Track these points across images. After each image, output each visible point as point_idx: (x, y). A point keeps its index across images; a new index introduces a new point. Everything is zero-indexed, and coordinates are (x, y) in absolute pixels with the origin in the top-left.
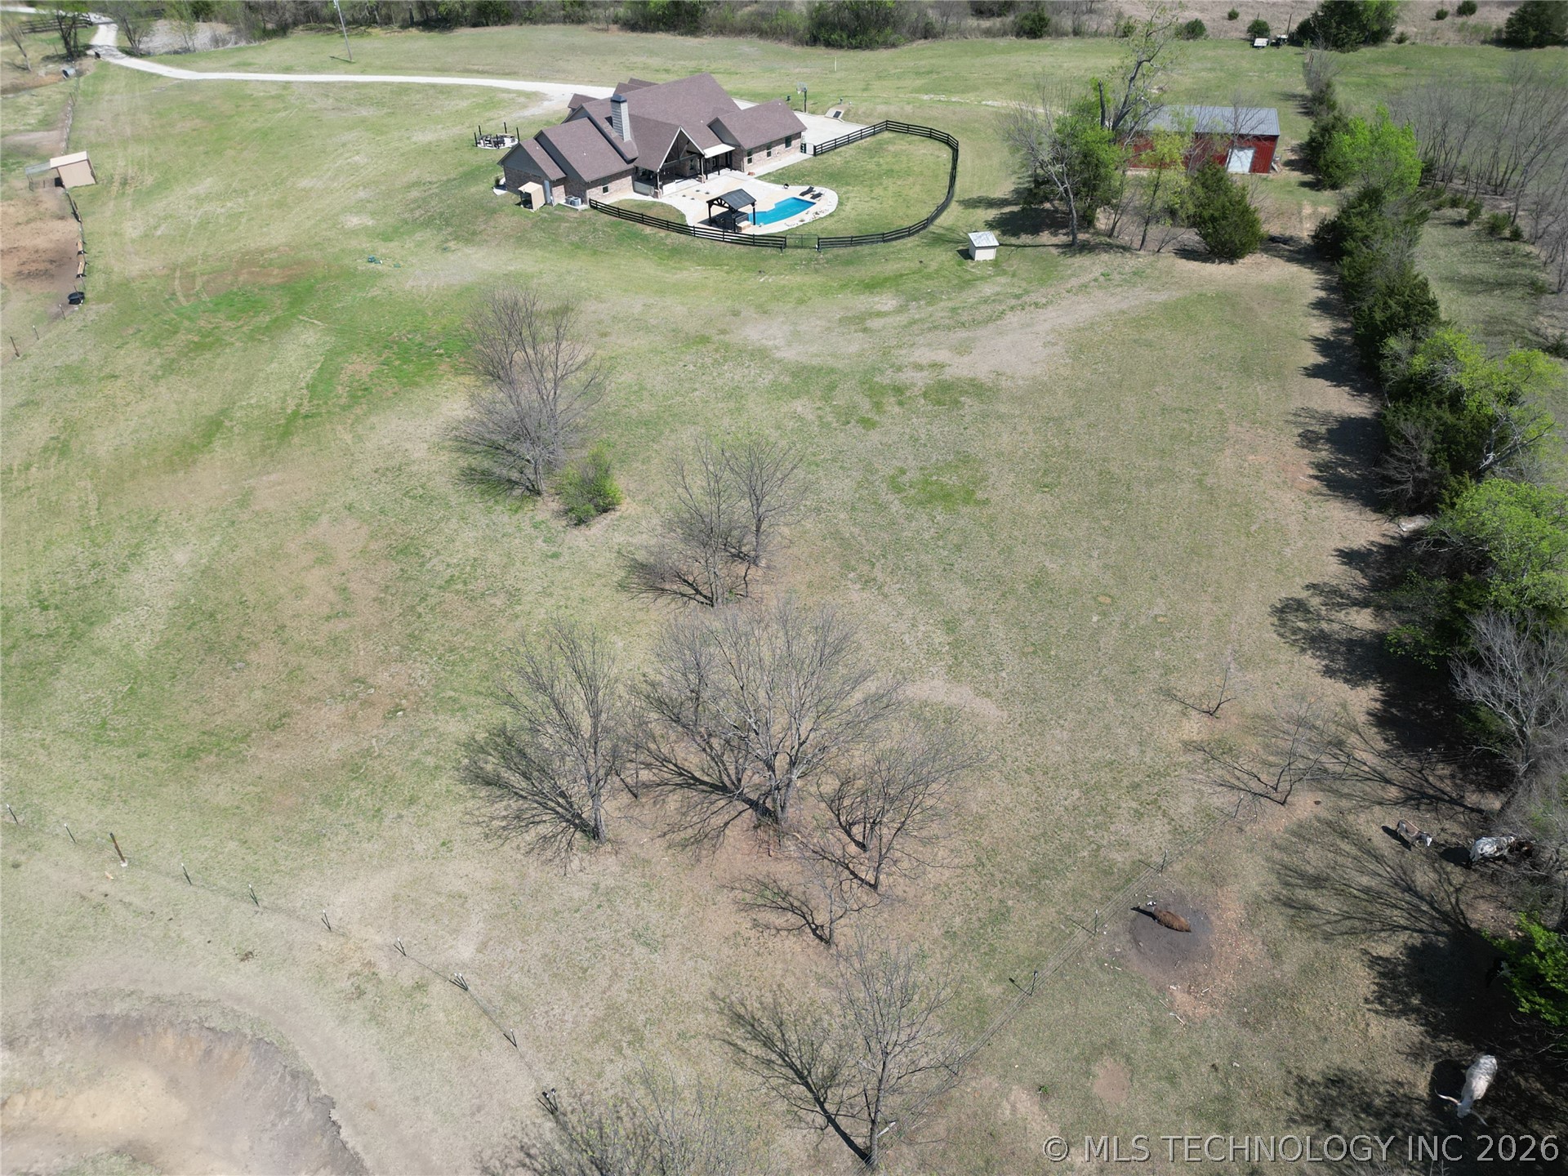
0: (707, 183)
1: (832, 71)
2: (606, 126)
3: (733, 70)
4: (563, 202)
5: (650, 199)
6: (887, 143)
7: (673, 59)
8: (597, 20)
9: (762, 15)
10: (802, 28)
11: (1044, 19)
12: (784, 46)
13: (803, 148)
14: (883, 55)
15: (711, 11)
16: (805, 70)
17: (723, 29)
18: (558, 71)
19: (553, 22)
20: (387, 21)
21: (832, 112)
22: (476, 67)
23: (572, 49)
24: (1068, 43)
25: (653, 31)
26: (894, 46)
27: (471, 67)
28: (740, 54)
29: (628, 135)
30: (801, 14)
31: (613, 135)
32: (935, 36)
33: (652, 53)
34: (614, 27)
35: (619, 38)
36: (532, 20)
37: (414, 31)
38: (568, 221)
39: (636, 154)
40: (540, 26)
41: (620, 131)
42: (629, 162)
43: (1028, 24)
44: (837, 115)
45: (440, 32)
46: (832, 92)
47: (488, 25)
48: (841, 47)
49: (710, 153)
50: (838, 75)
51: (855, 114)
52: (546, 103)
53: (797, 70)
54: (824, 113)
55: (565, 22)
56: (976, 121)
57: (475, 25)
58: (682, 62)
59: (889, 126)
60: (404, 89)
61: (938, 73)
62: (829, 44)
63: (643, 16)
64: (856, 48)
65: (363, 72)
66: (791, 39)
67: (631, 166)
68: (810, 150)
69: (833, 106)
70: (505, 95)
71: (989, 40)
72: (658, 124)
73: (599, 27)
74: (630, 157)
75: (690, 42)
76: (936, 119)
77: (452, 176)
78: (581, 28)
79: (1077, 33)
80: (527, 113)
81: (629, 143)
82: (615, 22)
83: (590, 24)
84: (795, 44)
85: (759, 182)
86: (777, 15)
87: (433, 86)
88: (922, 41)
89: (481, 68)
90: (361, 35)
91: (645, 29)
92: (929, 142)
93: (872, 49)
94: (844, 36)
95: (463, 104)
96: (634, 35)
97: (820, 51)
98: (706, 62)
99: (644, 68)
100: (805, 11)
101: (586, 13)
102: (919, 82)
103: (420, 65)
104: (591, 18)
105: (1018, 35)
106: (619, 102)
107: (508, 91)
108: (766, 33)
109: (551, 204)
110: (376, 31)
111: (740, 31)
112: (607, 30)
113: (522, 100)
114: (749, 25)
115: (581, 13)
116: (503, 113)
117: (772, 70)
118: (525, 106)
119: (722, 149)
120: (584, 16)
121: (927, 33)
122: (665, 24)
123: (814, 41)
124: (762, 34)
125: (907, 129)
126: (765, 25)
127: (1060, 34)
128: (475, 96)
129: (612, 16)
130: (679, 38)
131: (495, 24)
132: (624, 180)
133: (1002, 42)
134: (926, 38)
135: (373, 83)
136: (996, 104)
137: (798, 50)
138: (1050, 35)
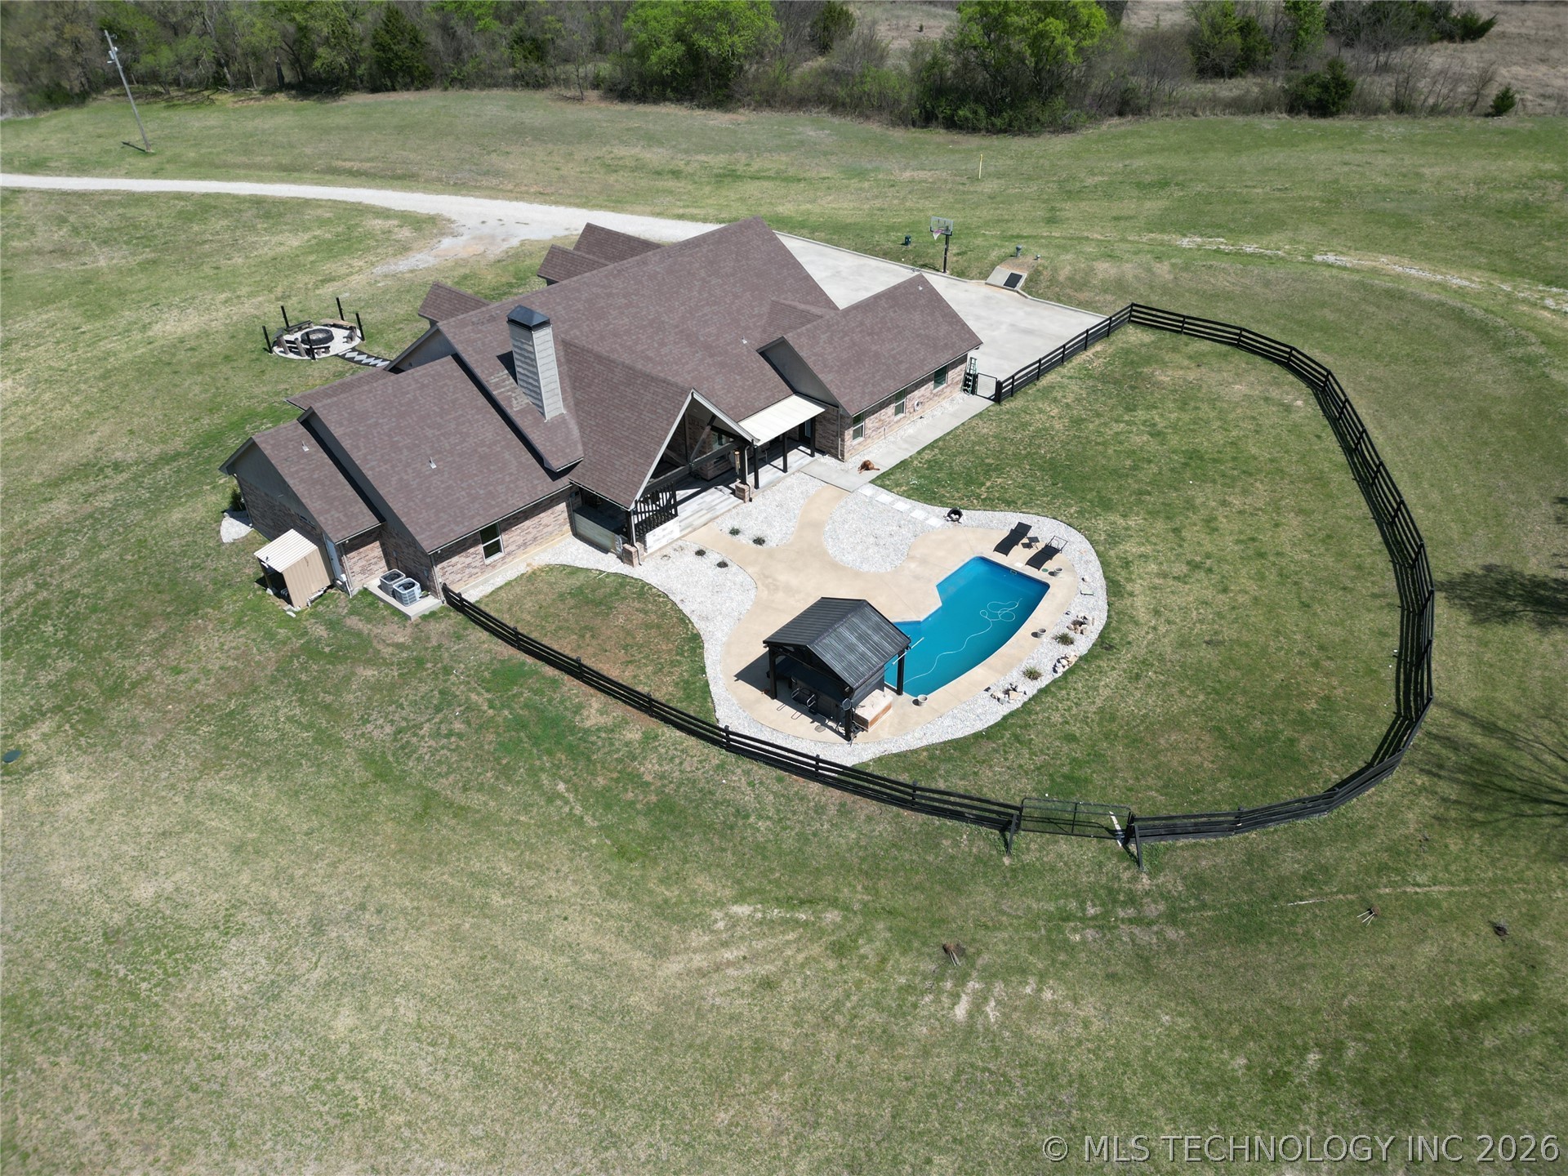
0: (758, 498)
1: (974, 179)
2: (498, 380)
3: (792, 172)
4: (374, 584)
5: (610, 563)
6: (1148, 360)
7: (687, 152)
8: (567, 83)
9: (836, 75)
10: (905, 97)
11: (1344, 84)
12: (874, 128)
13: (970, 384)
14: (1055, 145)
15: (751, 69)
16: (922, 175)
17: (772, 98)
18: (487, 173)
19: (496, 85)
20: (244, 82)
21: (1001, 274)
22: (348, 165)
23: (519, 132)
24: (1392, 127)
25: (656, 102)
26: (1068, 129)
27: (340, 163)
28: (802, 143)
29: (554, 405)
30: (901, 74)
31: (517, 403)
32: (1138, 111)
33: (651, 140)
34: (593, 94)
35: (599, 112)
36: (464, 82)
37: (281, 98)
38: (375, 660)
39: (578, 453)
40: (475, 92)
41: (535, 392)
42: (555, 475)
43: (1313, 92)
44: (1012, 281)
45: (319, 100)
46: (987, 223)
47: (394, 89)
48: (975, 130)
49: (762, 427)
50: (990, 186)
51: (1053, 281)
52: (447, 242)
53: (907, 174)
54: (984, 275)
55: (514, 87)
56: (1323, 305)
57: (375, 90)
58: (702, 157)
59: (1139, 315)
60: (206, 206)
61: (1181, 185)
62: (952, 124)
63: (640, 75)
64: (1005, 131)
65: (156, 173)
66: (886, 115)
67: (564, 483)
68: (987, 388)
69: (1002, 260)
70: (378, 224)
71: (1240, 120)
72: (633, 375)
73: (569, 94)
74: (557, 464)
75: (717, 119)
76: (1228, 297)
77: (178, 444)
78: (540, 95)
79: (1401, 107)
80: (403, 265)
81: (560, 421)
82: (596, 86)
83: (556, 90)
84: (894, 124)
85: (885, 497)
86: (863, 76)
87: (258, 202)
88: (1116, 120)
89: (356, 165)
90: (197, 105)
91: (642, 99)
92: (1240, 358)
93: (1030, 135)
94: (982, 112)
95: (293, 242)
96: (623, 107)
97: (937, 136)
98: (742, 157)
99: (634, 170)
100: (907, 69)
101: (550, 72)
102: (1154, 206)
103: (258, 159)
104: (556, 79)
105: (1292, 110)
106: (530, 329)
107: (384, 213)
108: (844, 105)
109: (343, 588)
110: (225, 98)
111: (799, 102)
112: (580, 99)
113: (406, 233)
114: (812, 92)
115: (539, 73)
116: (357, 263)
117: (862, 174)
118: (404, 249)
119: (795, 411)
120: (545, 76)
121: (1125, 105)
122: (675, 90)
123: (927, 119)
124: (836, 106)
125: (1182, 325)
126: (841, 92)
127: (1372, 110)
128: (322, 223)
129: (591, 76)
130: (699, 113)
131: (406, 87)
132: (545, 517)
133: (1269, 123)
134: (1121, 114)
135: (158, 195)
136: (1346, 260)
137: (899, 134)
138: (1351, 111)
